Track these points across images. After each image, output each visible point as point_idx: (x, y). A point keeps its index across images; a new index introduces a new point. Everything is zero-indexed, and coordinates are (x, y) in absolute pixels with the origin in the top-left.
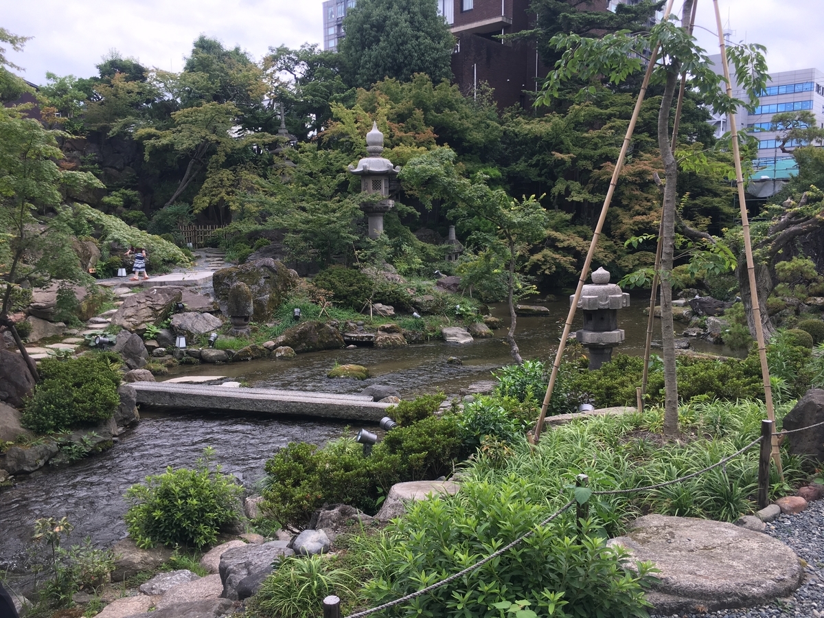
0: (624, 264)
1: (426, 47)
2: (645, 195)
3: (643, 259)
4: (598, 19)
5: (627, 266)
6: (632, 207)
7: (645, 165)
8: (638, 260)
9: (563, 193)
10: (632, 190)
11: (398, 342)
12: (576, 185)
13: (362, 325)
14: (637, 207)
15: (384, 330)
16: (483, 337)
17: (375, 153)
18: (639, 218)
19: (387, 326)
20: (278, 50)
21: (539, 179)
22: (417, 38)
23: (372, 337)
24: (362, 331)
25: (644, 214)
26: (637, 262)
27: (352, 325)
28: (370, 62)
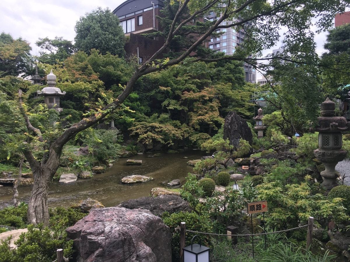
0: (192, 139)
1: (109, 39)
2: (204, 106)
3: (202, 136)
4: (187, 28)
5: (193, 140)
6: (198, 112)
7: (205, 93)
8: (200, 137)
9: (167, 105)
10: (198, 104)
11: (27, 183)
12: (173, 102)
13: (11, 174)
14: (200, 112)
15: (23, 176)
16: (85, 179)
17: (51, 85)
18: (200, 117)
19: (24, 174)
20: (44, 40)
21: (161, 99)
22: (105, 35)
23: (13, 181)
24: (10, 177)
25: (203, 115)
26: (198, 138)
27: (5, 174)
28: (84, 45)
